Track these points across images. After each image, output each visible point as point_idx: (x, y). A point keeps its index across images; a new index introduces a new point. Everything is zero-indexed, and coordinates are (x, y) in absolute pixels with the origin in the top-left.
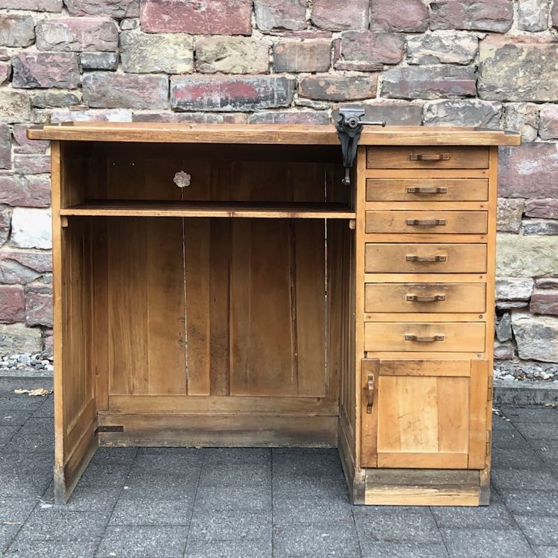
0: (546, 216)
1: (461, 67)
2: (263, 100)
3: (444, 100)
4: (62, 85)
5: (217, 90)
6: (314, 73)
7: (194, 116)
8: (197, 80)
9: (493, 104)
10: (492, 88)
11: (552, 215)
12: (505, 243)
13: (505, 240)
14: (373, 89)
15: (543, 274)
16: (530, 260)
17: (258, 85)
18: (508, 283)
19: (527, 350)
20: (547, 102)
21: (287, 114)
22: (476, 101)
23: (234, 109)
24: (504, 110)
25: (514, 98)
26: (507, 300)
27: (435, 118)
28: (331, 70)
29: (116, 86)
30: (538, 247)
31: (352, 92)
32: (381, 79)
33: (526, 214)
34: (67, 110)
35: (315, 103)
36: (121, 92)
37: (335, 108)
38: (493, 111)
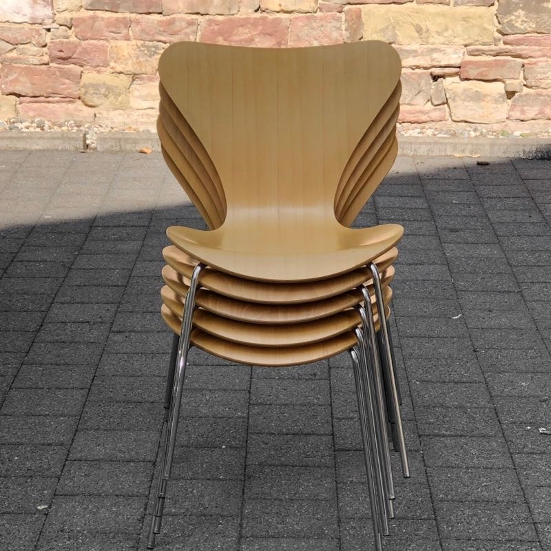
12: (438, 14)
13: (438, 11)
15: (473, 41)
16: (460, 29)
18: (441, 51)
19: (459, 112)
26: (440, 67)
30: (468, 17)
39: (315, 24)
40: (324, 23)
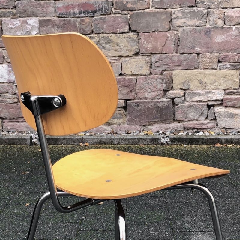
0: (229, 61)
2: (98, 11)
3: (181, 9)
4: (6, 7)
5: (77, 7)
7: (67, 19)
8: (68, 3)
9: (204, 10)
10: (203, 2)
11: (232, 60)
13: (210, 73)
14: (148, 4)
15: (229, 88)
16: (222, 82)
17: (96, 4)
18: (212, 93)
19: (222, 123)
20: (228, 8)
21: (109, 17)
22: (196, 8)
23: (85, 16)
24: (208, 12)
25: (213, 7)
26: (212, 101)
27: (177, 17)
29: (31, 6)
30: (226, 76)
31: (139, 6)
33: (220, 61)
34: (9, 19)
35: (122, 12)
36: (33, 9)
37: (131, 14)
38: (203, 13)
39: (149, 81)
40: (153, 80)
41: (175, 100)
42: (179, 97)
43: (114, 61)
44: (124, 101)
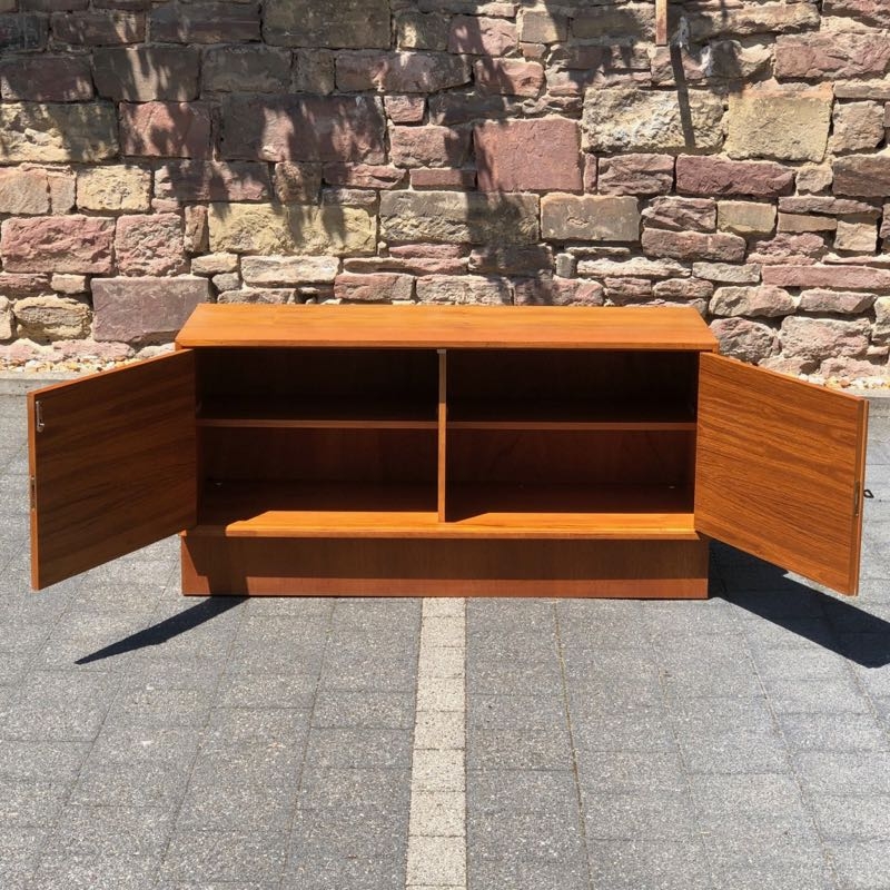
0: (348, 184)
1: (240, 6)
2: (11, 44)
6: (70, 12)
9: (282, 51)
10: (279, 30)
11: (354, 182)
14: (140, 31)
15: (351, 252)
17: (5, 26)
18: (310, 264)
20: (343, 48)
21: (41, 60)
22: (261, 46)
24: (294, 57)
25: (303, 43)
26: (309, 284)
27: (214, 66)
28: (91, 8)
32: (149, 20)
33: (327, 181)
35: (73, 48)
37: (97, 54)
38: (279, 58)
39: (146, 229)
40: (158, 227)
41: (214, 280)
42: (223, 272)
43: (55, 174)
44: (84, 277)
